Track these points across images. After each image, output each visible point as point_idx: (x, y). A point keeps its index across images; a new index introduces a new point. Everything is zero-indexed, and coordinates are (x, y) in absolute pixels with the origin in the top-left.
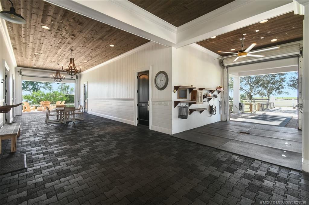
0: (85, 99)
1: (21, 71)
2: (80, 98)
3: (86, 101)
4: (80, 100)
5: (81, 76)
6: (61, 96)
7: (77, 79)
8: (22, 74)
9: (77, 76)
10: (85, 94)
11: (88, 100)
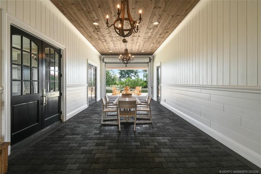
0: (158, 86)
1: (104, 59)
2: (153, 83)
3: (159, 87)
4: (153, 86)
5: (154, 58)
6: (142, 82)
7: (150, 62)
8: (105, 61)
9: (150, 58)
10: (158, 79)
11: (161, 86)
